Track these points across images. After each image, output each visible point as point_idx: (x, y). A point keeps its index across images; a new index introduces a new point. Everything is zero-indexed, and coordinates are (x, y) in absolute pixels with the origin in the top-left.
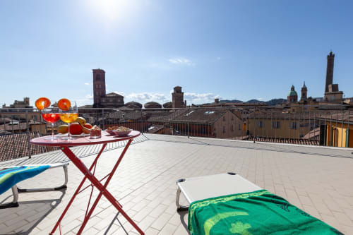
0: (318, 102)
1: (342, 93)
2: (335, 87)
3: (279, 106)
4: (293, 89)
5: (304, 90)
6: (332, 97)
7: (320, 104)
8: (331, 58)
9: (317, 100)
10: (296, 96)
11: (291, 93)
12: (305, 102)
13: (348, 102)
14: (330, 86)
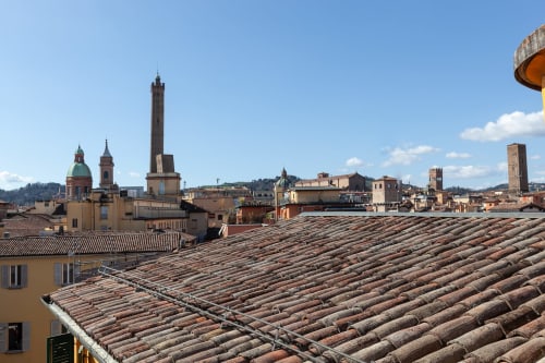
0: (131, 199)
1: (178, 177)
2: (168, 162)
3: (40, 208)
4: (80, 157)
5: (107, 162)
6: (161, 187)
7: (135, 203)
8: (158, 90)
9: (131, 194)
10: (89, 179)
11: (76, 168)
12: (104, 200)
13: (189, 198)
14: (159, 157)
